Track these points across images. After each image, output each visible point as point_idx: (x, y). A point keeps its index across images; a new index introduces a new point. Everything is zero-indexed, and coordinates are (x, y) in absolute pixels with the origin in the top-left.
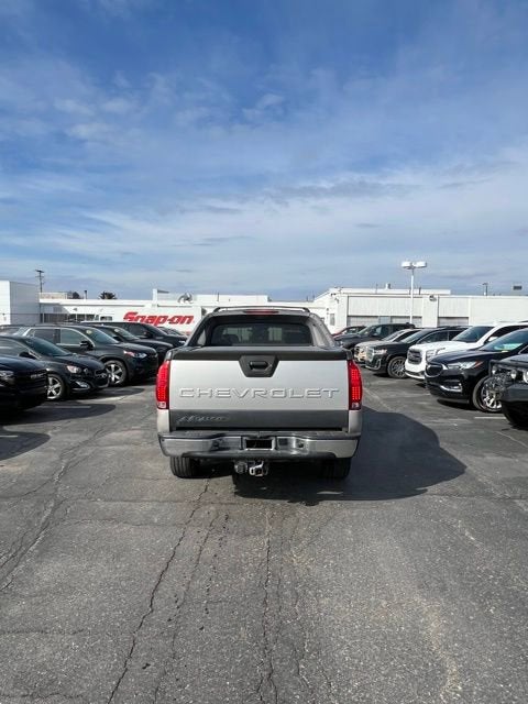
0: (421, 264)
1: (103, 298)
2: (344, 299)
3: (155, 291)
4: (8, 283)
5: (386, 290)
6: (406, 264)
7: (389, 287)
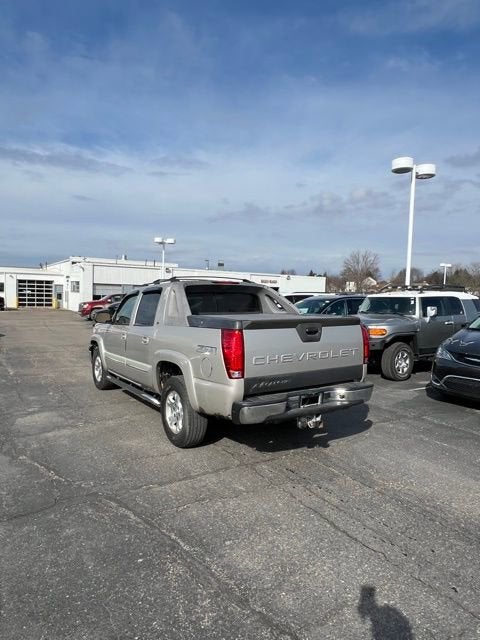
0: (171, 241)
2: (89, 268)
5: (123, 261)
6: (158, 240)
7: (126, 258)
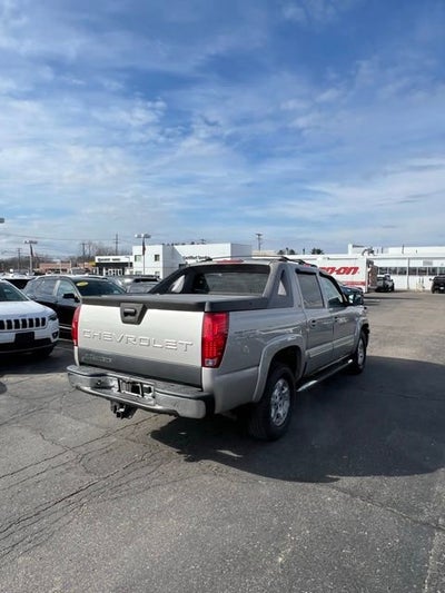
1: (313, 253)
3: (350, 246)
4: (229, 245)
